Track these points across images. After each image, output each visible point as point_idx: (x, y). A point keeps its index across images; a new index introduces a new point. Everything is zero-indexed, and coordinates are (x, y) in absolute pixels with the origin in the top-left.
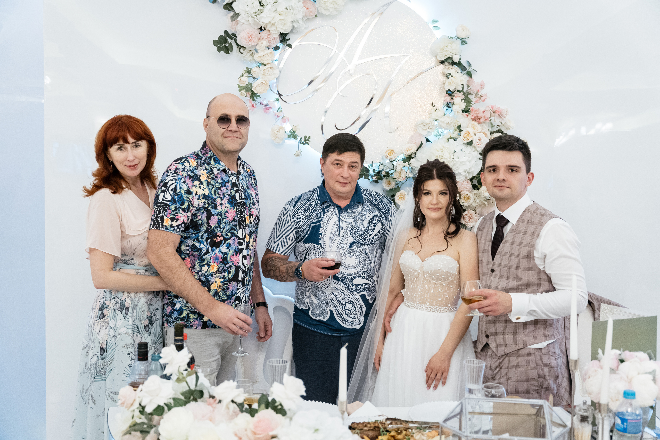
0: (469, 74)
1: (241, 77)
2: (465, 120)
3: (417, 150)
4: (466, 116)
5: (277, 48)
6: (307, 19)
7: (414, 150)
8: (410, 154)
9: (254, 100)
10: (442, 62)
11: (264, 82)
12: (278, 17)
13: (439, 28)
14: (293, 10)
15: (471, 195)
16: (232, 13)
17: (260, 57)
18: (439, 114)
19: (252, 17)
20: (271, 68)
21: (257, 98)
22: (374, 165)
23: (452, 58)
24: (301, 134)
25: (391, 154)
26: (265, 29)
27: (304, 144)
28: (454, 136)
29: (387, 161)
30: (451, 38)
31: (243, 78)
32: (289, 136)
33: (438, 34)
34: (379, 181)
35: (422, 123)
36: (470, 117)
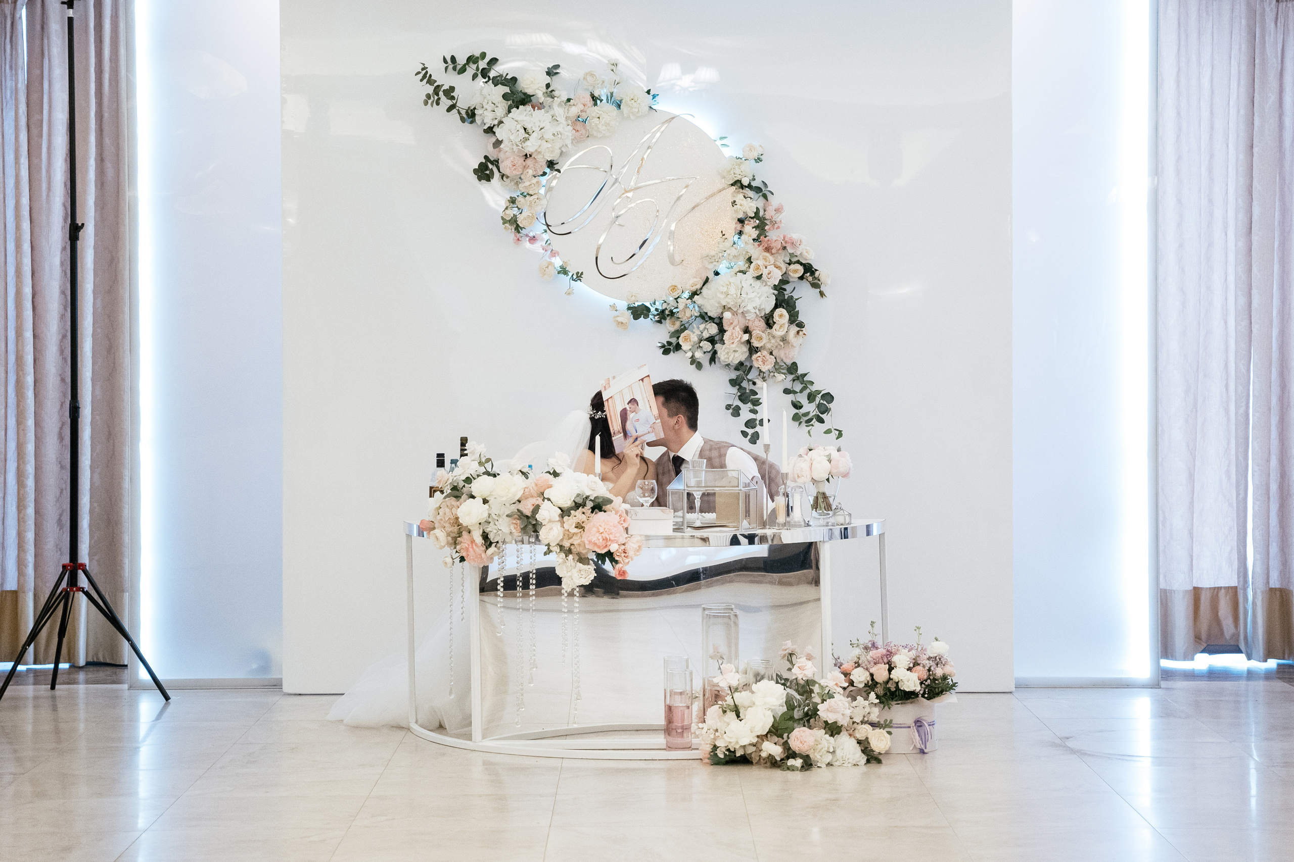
0: (765, 196)
1: (506, 210)
2: (756, 252)
3: (703, 285)
4: (757, 246)
5: (544, 174)
6: (576, 141)
7: (699, 286)
8: (695, 290)
9: (519, 232)
10: (732, 185)
11: (530, 215)
12: (546, 145)
13: (728, 146)
14: (561, 134)
15: (764, 335)
16: (493, 140)
17: (526, 187)
18: (728, 243)
19: (517, 146)
20: (538, 199)
21: (522, 230)
22: (657, 303)
23: (741, 181)
24: (572, 271)
25: (675, 290)
26: (530, 156)
27: (576, 281)
28: (743, 268)
29: (671, 299)
30: (739, 158)
31: (508, 212)
32: (559, 273)
33: (728, 153)
34: (663, 321)
35: (707, 256)
36: (761, 248)
